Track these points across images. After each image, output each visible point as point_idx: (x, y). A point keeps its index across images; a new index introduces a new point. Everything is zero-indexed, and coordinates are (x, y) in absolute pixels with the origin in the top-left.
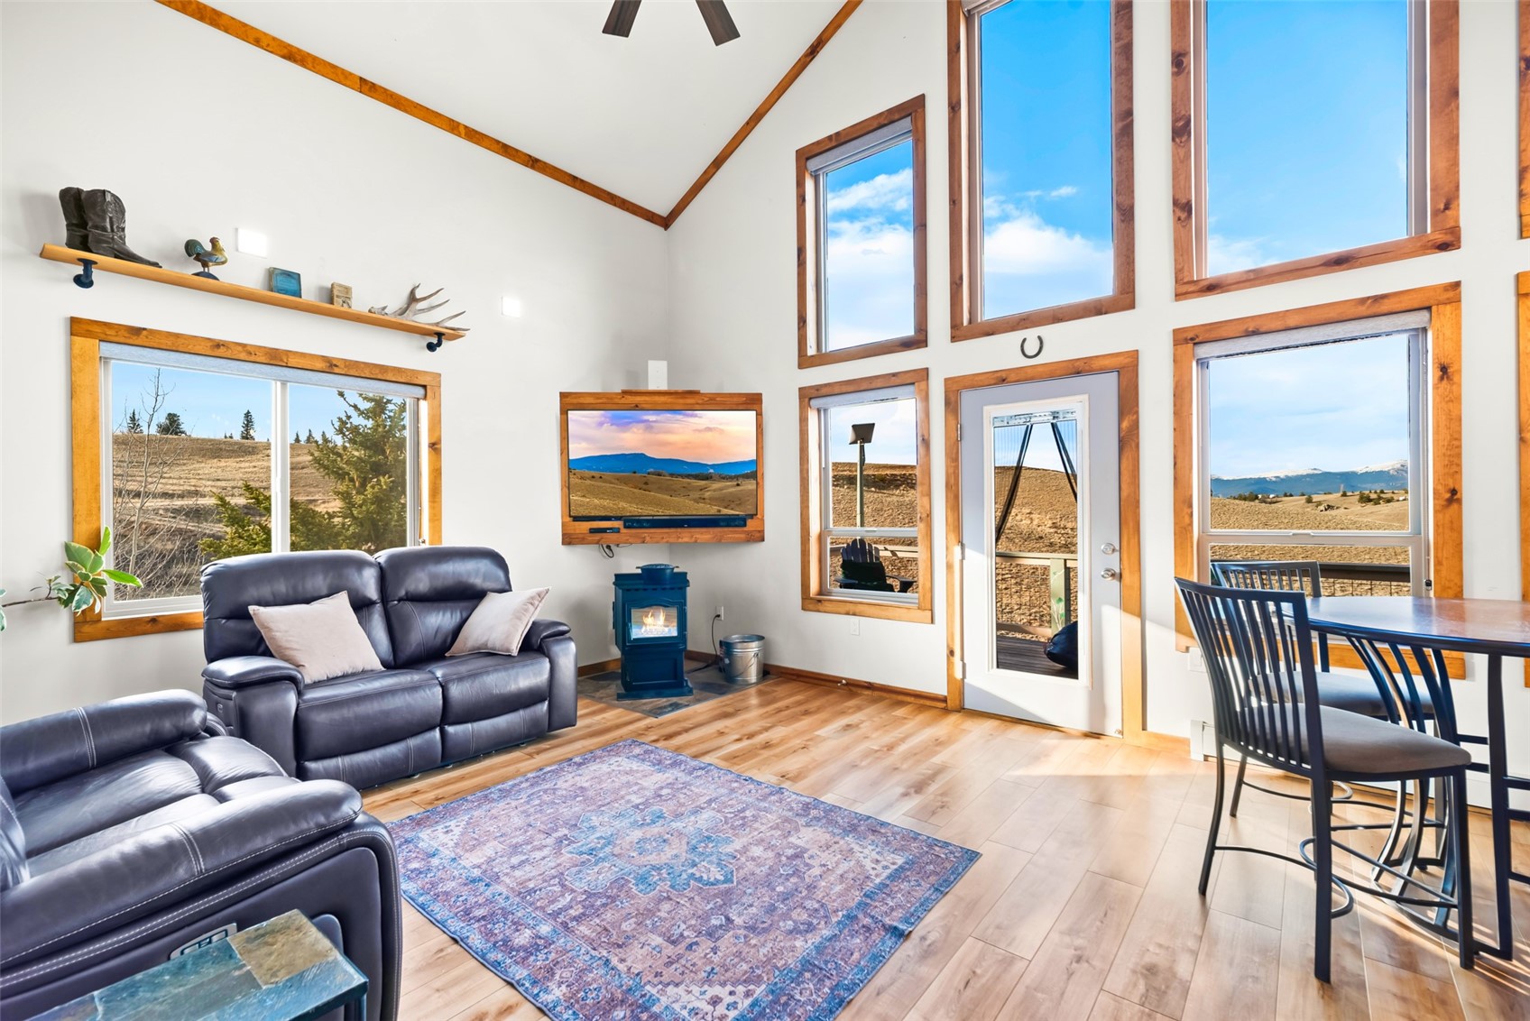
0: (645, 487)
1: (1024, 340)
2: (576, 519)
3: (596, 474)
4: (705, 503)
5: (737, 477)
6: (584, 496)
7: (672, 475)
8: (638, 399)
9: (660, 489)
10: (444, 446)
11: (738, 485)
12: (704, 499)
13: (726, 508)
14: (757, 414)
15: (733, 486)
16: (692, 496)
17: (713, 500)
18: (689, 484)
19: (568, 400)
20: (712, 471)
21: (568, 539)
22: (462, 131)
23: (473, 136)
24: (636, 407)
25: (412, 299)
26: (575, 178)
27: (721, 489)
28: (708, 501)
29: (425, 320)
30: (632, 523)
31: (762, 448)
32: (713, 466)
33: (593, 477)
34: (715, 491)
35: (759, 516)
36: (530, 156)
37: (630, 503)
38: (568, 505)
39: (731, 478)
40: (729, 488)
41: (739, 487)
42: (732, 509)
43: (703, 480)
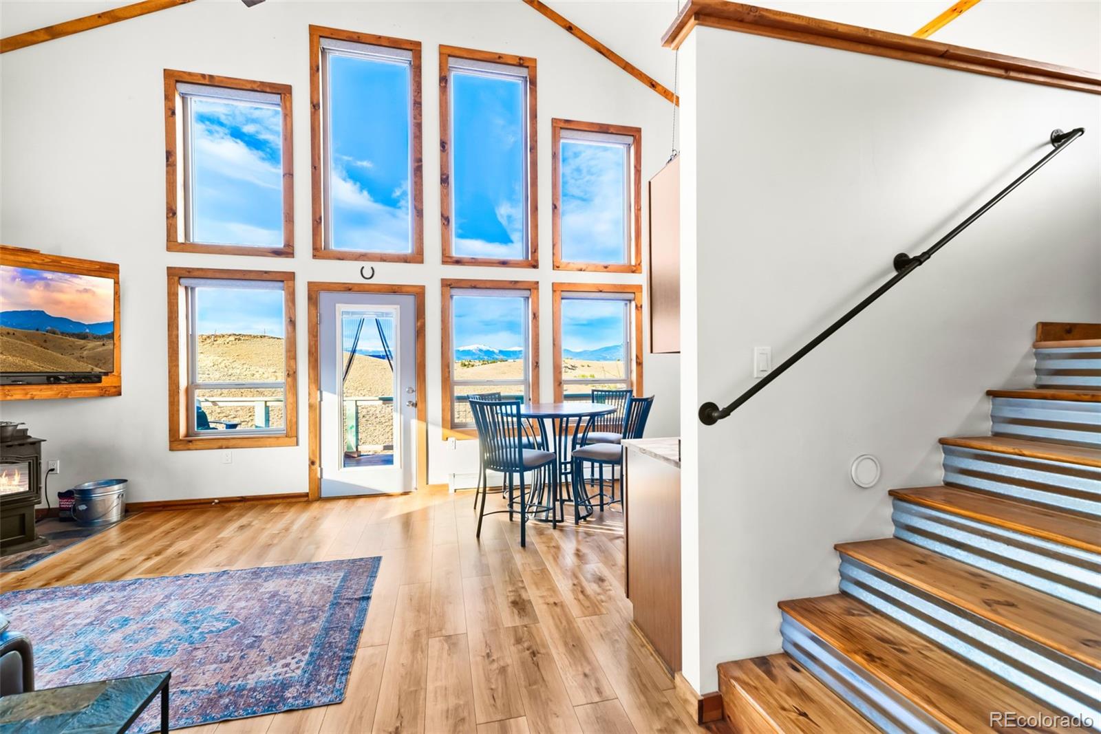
0: (44, 345)
1: (363, 268)
3: (10, 329)
4: (82, 362)
5: (103, 338)
7: (62, 334)
11: (102, 345)
12: (81, 357)
13: (96, 366)
14: (115, 283)
16: (74, 355)
17: (89, 358)
20: (87, 331)
27: (93, 349)
28: (85, 359)
31: (119, 313)
32: (88, 326)
33: (9, 334)
34: (89, 350)
35: (115, 374)
37: (34, 360)
40: (98, 347)
41: (105, 348)
42: (100, 368)
43: (82, 339)
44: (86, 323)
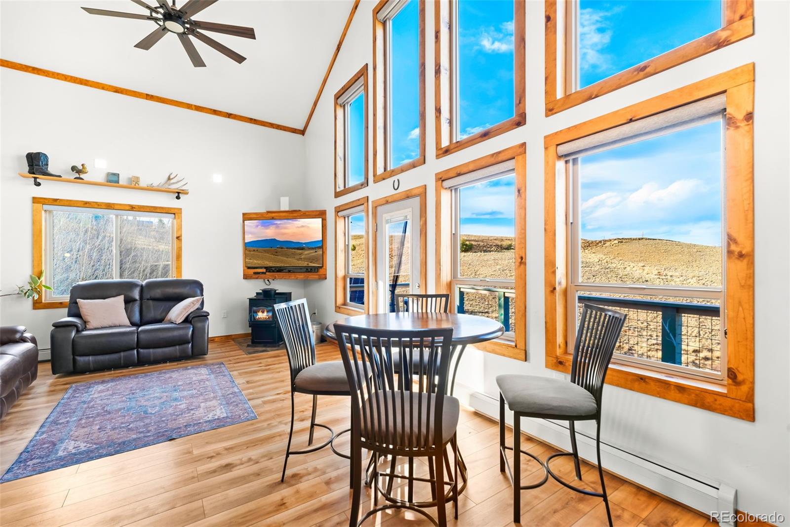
0: (276, 254)
1: (394, 181)
2: (249, 268)
3: (255, 249)
4: (302, 261)
5: (315, 248)
6: (250, 259)
8: (273, 215)
9: (282, 255)
10: (183, 238)
11: (316, 252)
12: (301, 259)
13: (311, 262)
14: (323, 220)
15: (314, 252)
16: (296, 258)
17: (305, 259)
18: (295, 252)
19: (246, 216)
20: (304, 246)
21: (246, 277)
22: (194, 107)
23: (199, 109)
24: (273, 218)
25: (169, 179)
26: (251, 119)
27: (309, 254)
29: (174, 187)
30: (269, 269)
31: (326, 235)
32: (305, 243)
33: (254, 250)
34: (306, 255)
35: (324, 267)
36: (227, 113)
38: (245, 262)
39: (312, 249)
40: (312, 253)
41: (317, 253)
42: (314, 263)
43: (300, 250)
44: (303, 242)
